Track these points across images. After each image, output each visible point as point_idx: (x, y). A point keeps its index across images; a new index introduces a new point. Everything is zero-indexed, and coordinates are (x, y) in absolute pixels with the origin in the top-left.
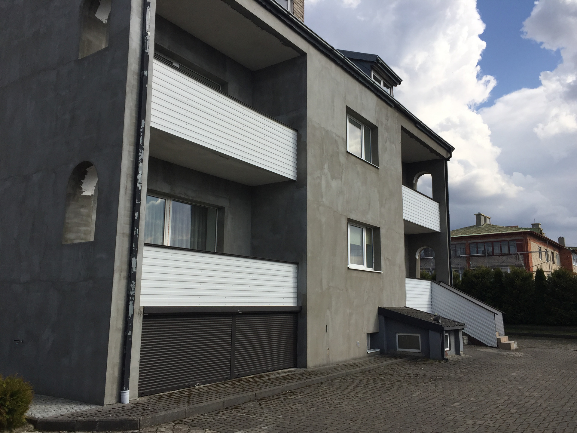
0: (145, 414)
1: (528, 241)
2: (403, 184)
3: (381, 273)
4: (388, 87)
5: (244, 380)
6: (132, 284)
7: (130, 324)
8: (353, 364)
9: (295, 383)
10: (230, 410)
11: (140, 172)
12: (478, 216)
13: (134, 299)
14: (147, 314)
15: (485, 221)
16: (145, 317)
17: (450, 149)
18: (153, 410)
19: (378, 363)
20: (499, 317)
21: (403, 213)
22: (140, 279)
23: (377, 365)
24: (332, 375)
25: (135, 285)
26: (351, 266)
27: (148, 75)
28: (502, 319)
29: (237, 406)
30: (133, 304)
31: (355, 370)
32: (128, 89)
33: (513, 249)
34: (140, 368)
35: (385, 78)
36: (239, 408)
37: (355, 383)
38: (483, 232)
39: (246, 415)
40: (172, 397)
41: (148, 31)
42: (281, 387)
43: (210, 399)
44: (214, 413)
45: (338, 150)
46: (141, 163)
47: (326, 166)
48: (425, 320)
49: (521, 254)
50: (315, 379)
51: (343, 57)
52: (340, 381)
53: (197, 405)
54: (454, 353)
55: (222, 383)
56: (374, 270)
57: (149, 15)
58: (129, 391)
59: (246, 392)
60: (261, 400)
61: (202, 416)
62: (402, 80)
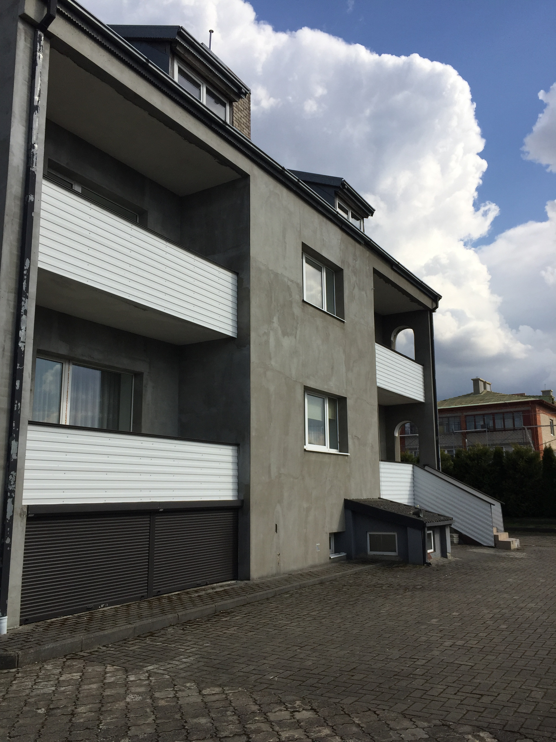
0: (26, 647)
1: (537, 412)
2: (376, 342)
3: (347, 455)
4: (357, 219)
5: (165, 599)
6: (11, 476)
7: (8, 529)
8: (310, 573)
9: (232, 600)
10: (143, 639)
11: (23, 327)
12: (476, 382)
13: (13, 496)
14: (33, 515)
15: (485, 388)
16: (29, 519)
17: (435, 298)
18: (37, 642)
19: (343, 570)
20: (497, 509)
21: (376, 378)
22: (23, 469)
23: (340, 573)
24: (282, 588)
25: (16, 477)
26: (309, 447)
27: (34, 200)
28: (500, 510)
29: (152, 633)
30: (13, 503)
31: (312, 580)
32: (6, 219)
33: (519, 423)
34: (22, 586)
35: (354, 208)
36: (155, 635)
37: (310, 597)
38: (482, 401)
39: (163, 644)
40: (66, 623)
41: (35, 143)
42: (213, 605)
43: (116, 624)
44: (120, 643)
45: (290, 299)
46: (24, 316)
47: (275, 319)
48: (402, 514)
49: (528, 429)
50: (258, 594)
51: (296, 180)
52: (292, 595)
53: (97, 634)
54: (440, 555)
55: (135, 603)
56: (340, 452)
57: (37, 122)
58: (7, 617)
59: (166, 614)
60: (185, 624)
61: (105, 648)
62: (374, 210)
